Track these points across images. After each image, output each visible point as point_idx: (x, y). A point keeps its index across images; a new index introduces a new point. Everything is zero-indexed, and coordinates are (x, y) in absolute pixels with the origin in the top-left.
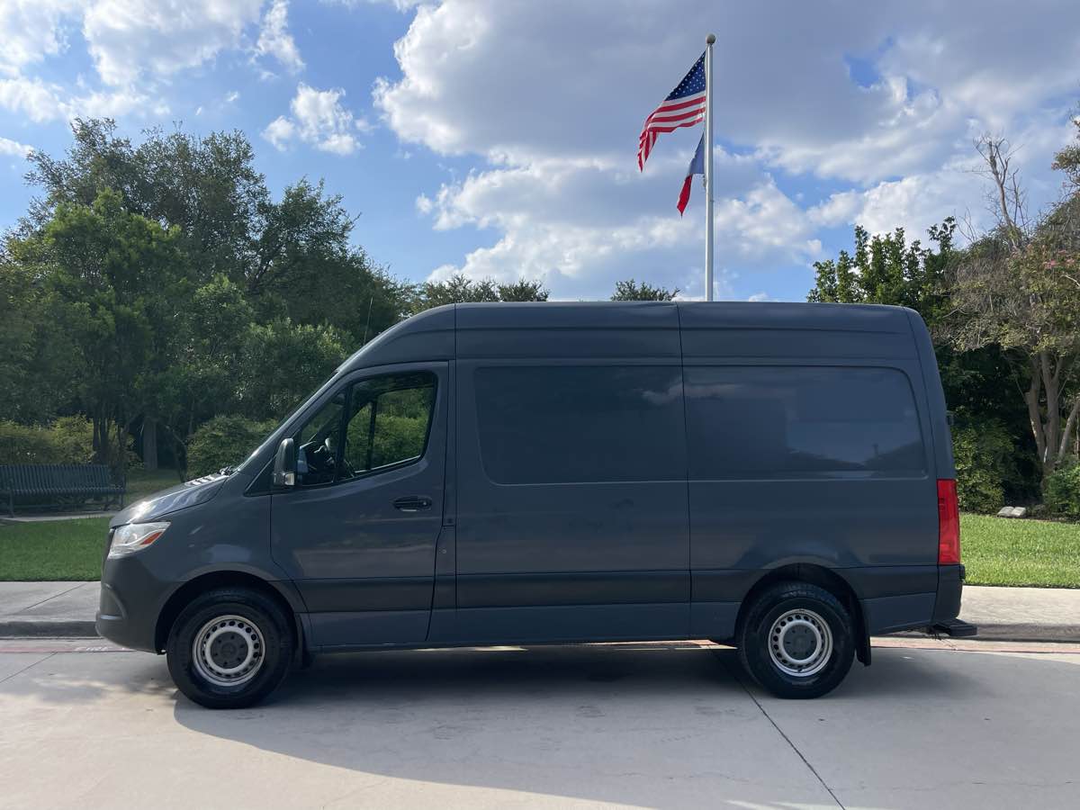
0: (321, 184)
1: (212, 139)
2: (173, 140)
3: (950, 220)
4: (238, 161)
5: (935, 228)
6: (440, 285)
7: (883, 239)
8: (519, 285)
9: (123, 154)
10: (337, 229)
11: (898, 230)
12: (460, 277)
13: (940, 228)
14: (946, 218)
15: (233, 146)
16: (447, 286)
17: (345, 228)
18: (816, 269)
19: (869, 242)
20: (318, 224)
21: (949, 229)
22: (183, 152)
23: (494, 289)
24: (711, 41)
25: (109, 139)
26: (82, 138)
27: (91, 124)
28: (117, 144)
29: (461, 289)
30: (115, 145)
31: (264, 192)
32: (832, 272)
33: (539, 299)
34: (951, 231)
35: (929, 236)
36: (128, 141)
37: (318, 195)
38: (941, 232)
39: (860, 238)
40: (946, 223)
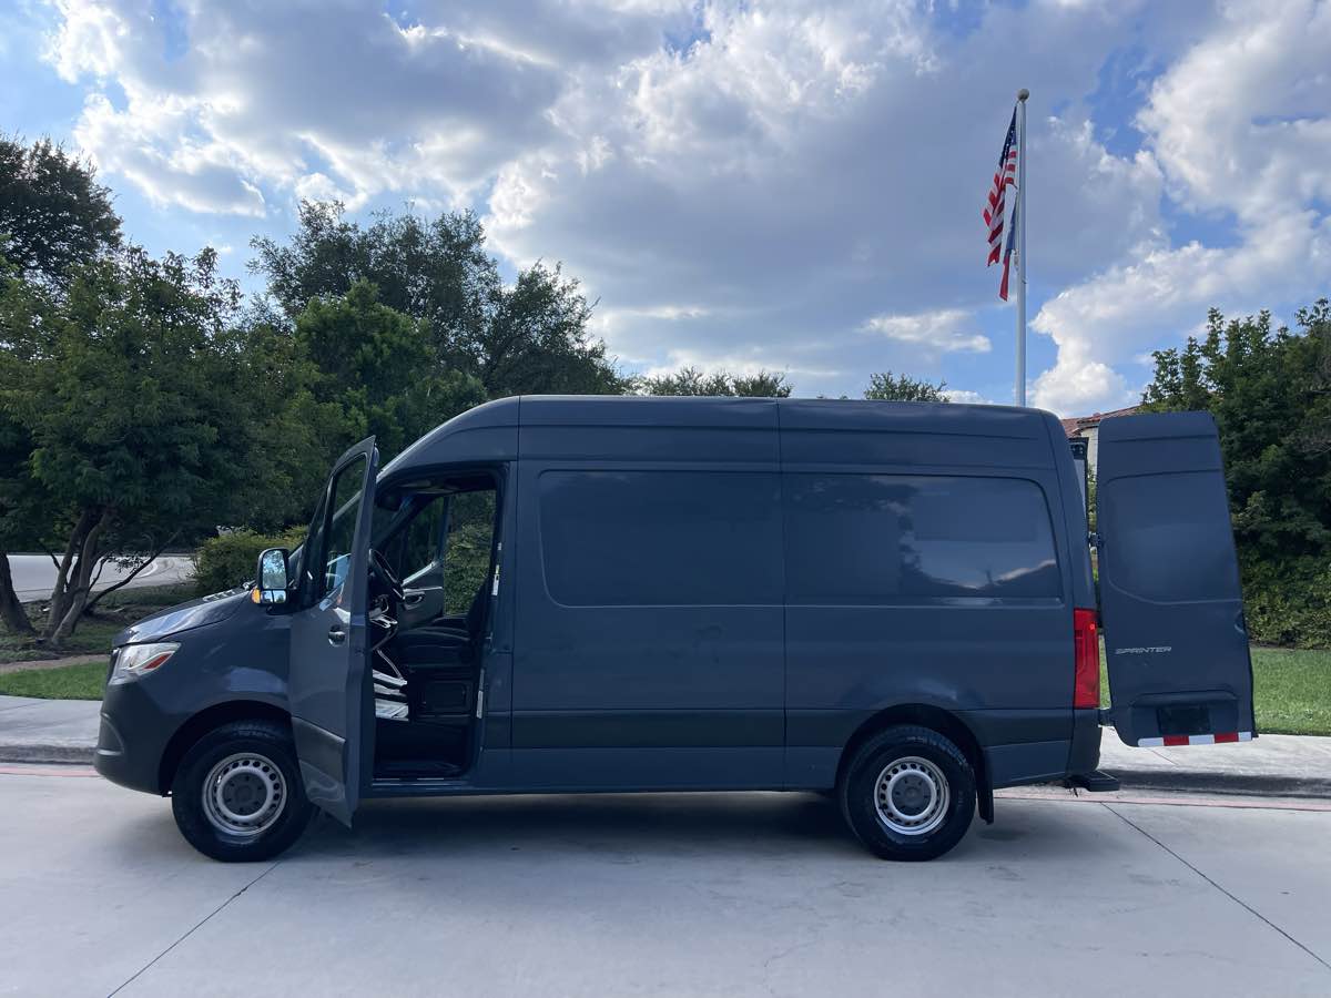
0: (558, 268)
1: (441, 221)
2: (402, 223)
3: (1323, 302)
4: (468, 244)
5: (1304, 312)
6: (668, 379)
7: (1242, 322)
8: (758, 378)
9: (351, 239)
10: (574, 318)
11: (1263, 313)
12: (690, 370)
13: (1310, 312)
14: (1318, 300)
15: (464, 228)
16: (676, 381)
17: (582, 316)
18: (1155, 359)
19: (1225, 328)
20: (554, 312)
21: (1322, 313)
22: (412, 236)
23: (729, 384)
24: (1023, 97)
25: (336, 224)
26: (308, 222)
27: (318, 208)
28: (344, 229)
29: (691, 384)
30: (342, 231)
31: (496, 280)
32: (1174, 362)
33: (780, 395)
34: (1324, 316)
35: (1297, 320)
36: (355, 226)
37: (554, 281)
38: (1312, 317)
39: (1214, 322)
40: (1318, 306)
